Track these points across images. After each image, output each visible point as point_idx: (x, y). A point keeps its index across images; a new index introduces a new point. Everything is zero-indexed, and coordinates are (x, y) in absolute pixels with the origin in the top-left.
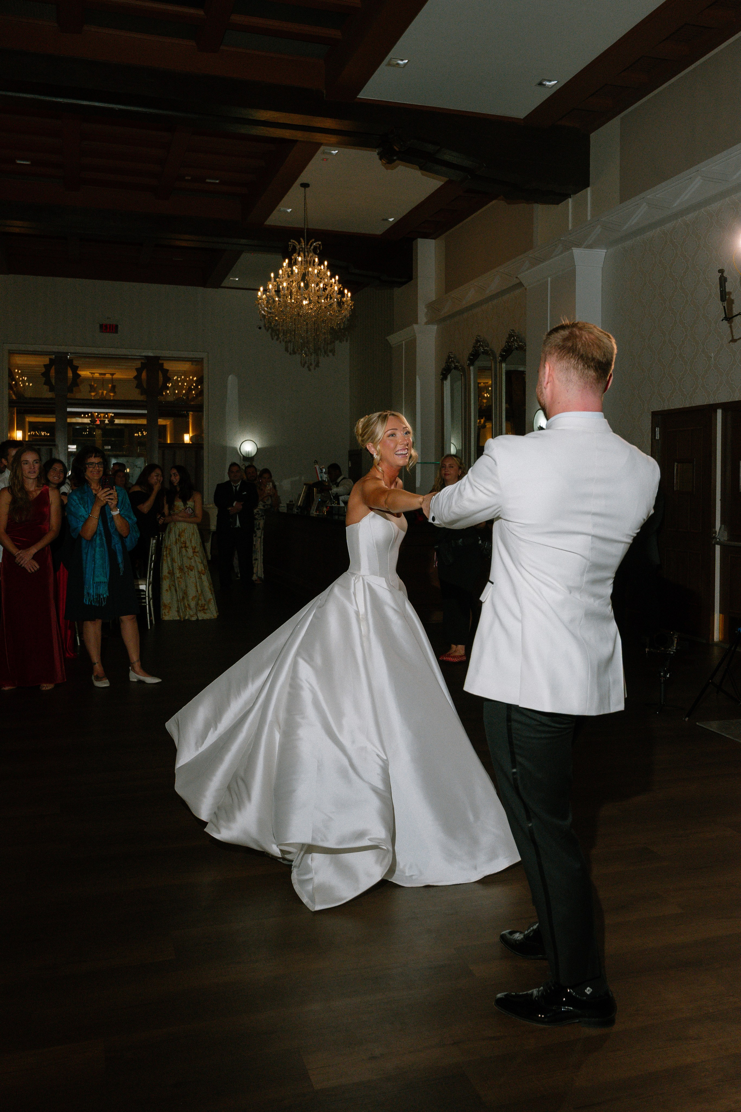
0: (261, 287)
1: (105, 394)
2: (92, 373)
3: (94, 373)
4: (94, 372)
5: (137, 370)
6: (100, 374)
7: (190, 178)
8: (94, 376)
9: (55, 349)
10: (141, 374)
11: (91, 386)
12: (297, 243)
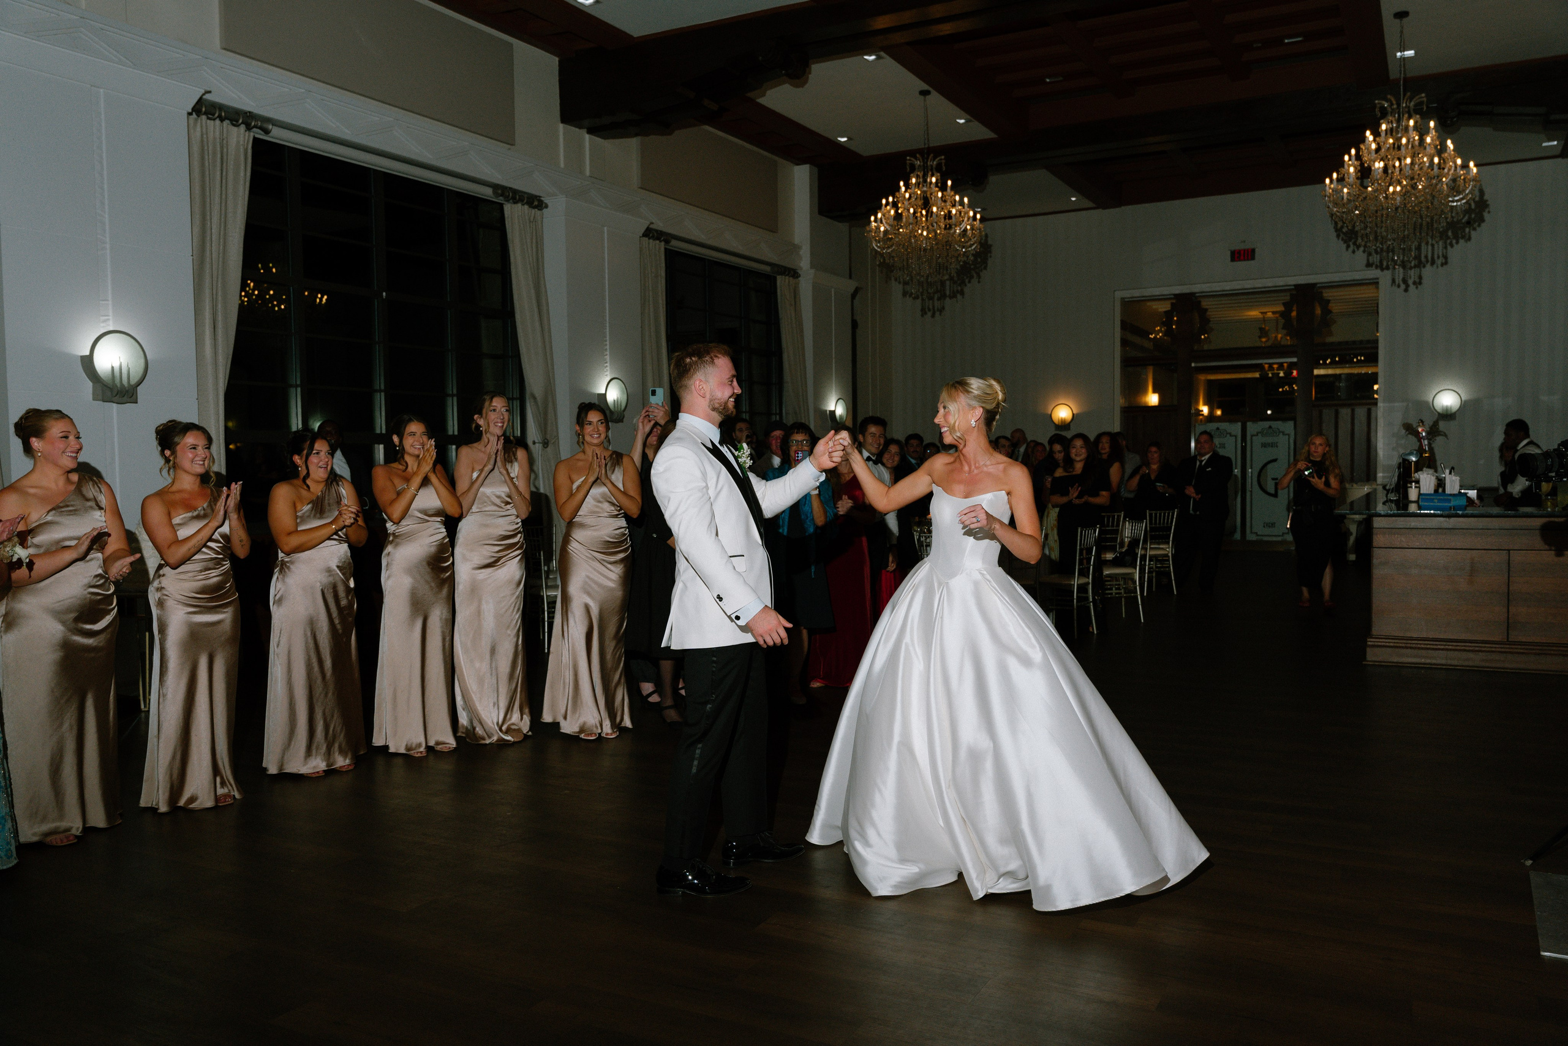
0: (1326, 178)
1: (1279, 339)
2: (1262, 313)
3: (1266, 313)
4: (1265, 311)
5: (1284, 304)
6: (1273, 313)
7: (1260, 45)
8: (1266, 316)
9: (1177, 290)
10: (1291, 311)
11: (1261, 329)
12: (1384, 102)
